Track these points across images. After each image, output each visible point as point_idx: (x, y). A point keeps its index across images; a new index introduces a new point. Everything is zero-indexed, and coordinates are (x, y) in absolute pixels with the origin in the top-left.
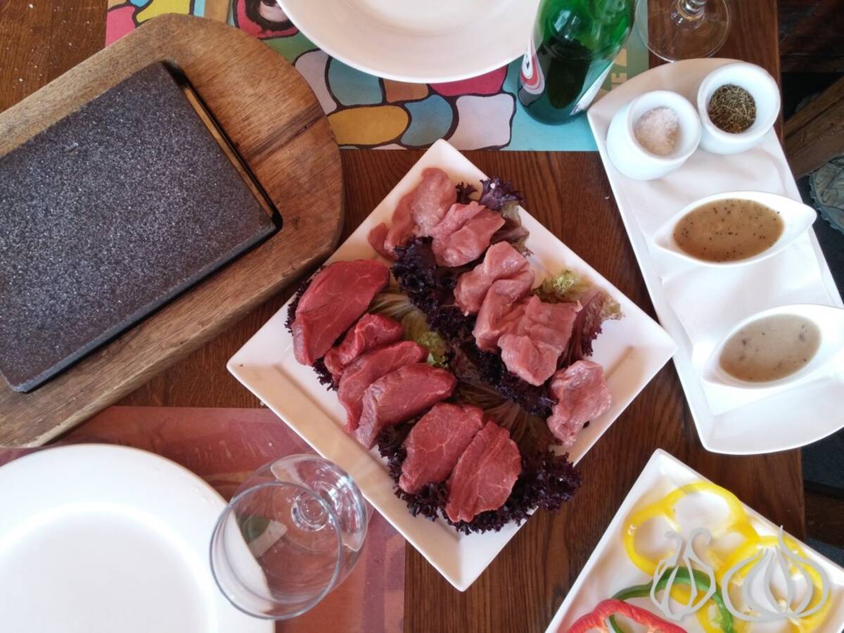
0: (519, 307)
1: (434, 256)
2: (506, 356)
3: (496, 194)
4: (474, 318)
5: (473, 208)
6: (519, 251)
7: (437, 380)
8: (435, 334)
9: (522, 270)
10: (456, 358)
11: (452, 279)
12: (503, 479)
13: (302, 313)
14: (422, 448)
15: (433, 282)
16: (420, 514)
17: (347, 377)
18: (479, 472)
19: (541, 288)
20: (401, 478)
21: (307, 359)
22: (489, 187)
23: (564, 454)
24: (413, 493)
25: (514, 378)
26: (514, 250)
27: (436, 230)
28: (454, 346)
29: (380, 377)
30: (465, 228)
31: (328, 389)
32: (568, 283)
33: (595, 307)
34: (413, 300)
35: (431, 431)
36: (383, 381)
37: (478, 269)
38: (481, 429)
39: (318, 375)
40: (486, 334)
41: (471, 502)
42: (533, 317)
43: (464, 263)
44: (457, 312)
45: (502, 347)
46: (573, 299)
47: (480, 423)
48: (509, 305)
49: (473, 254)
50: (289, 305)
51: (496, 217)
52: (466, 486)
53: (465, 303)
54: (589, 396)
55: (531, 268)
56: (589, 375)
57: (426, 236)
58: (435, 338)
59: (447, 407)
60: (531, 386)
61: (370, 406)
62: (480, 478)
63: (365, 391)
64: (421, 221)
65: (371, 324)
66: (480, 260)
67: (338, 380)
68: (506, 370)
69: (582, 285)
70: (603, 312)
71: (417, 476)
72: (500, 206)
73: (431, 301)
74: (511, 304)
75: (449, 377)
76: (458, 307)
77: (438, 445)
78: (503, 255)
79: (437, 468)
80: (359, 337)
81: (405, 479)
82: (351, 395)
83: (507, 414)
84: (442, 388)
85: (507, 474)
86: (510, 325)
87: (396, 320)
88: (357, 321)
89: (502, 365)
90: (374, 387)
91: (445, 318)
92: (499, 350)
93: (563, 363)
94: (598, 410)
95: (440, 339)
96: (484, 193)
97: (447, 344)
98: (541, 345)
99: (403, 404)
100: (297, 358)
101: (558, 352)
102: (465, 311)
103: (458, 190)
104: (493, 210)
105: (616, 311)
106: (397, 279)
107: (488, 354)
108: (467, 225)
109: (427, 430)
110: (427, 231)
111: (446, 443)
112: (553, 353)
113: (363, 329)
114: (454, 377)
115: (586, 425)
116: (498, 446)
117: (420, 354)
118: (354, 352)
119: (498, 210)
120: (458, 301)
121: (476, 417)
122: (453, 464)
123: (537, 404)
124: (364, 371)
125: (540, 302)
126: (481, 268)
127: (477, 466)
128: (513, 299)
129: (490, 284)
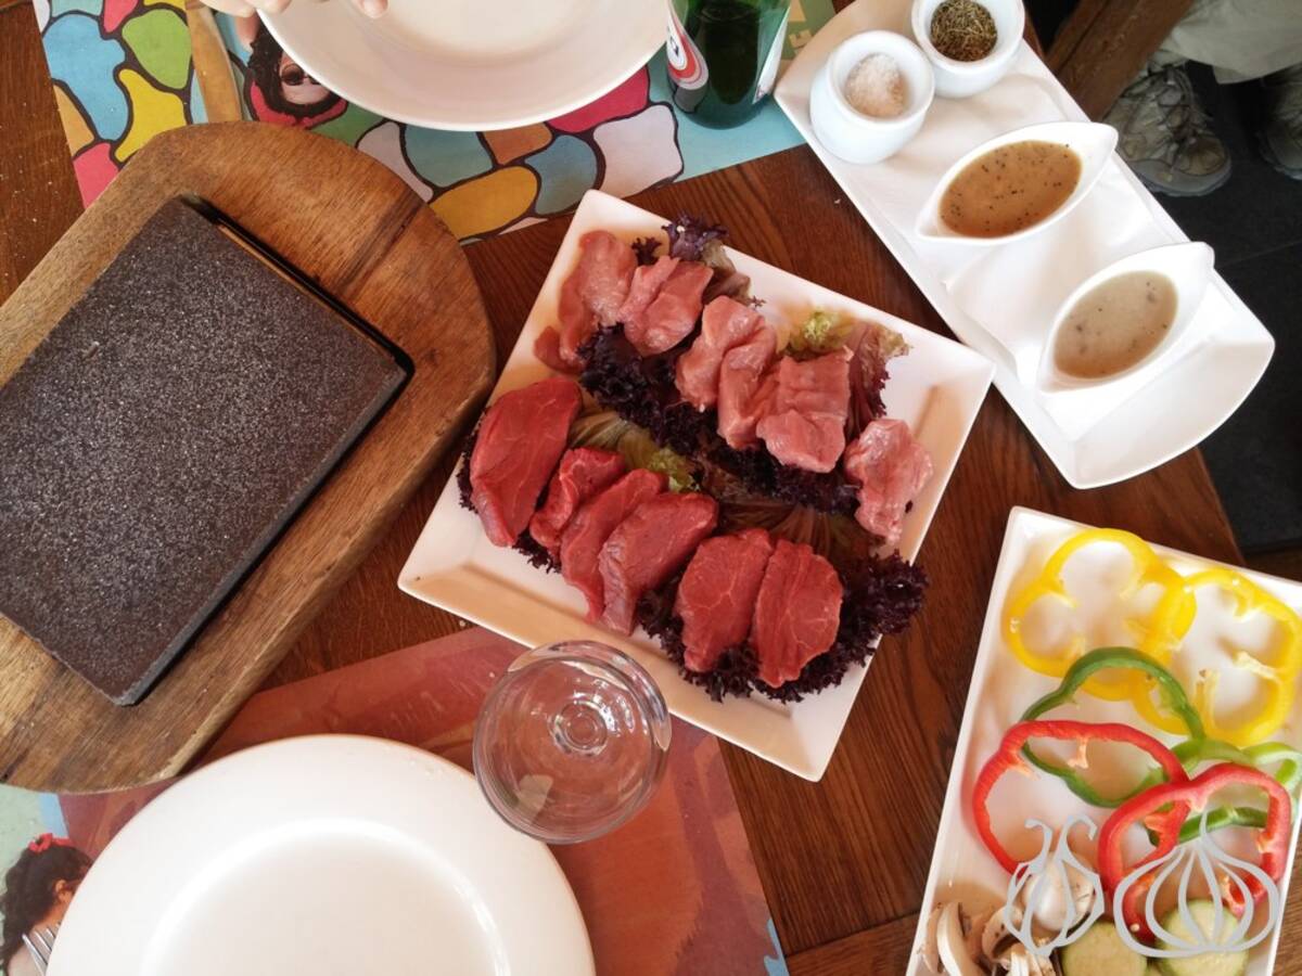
0: (769, 378)
1: (632, 345)
2: (773, 446)
3: (690, 237)
4: (713, 412)
5: (665, 265)
6: (744, 304)
7: (692, 509)
8: (667, 451)
9: (757, 328)
10: (707, 475)
11: (667, 366)
12: (822, 608)
13: (480, 477)
14: (700, 606)
15: (643, 379)
16: (728, 695)
17: (569, 544)
18: (788, 611)
19: (789, 346)
20: (686, 656)
21: (508, 537)
22: (677, 233)
23: (892, 552)
24: (709, 669)
25: (794, 472)
26: (739, 305)
27: (624, 310)
28: (699, 459)
29: (613, 529)
30: (662, 295)
31: (548, 571)
32: (824, 327)
33: (869, 349)
34: (624, 413)
35: (706, 581)
36: (620, 533)
37: (698, 344)
38: (771, 554)
39: (528, 558)
40: (738, 427)
41: (791, 654)
42: (792, 384)
43: (677, 342)
44: (689, 408)
45: (764, 438)
46: (837, 347)
47: (768, 547)
48: (755, 380)
49: (684, 326)
50: (458, 476)
51: (699, 268)
52: (777, 635)
53: (695, 395)
54: (900, 464)
55: (768, 322)
56: (891, 437)
57: (614, 324)
58: (670, 457)
59: (717, 541)
60: (821, 476)
61: (612, 574)
62: (792, 619)
63: (600, 556)
64: (600, 307)
65: (579, 462)
66: (697, 330)
67: (558, 554)
68: (779, 464)
69: (841, 326)
70: (882, 351)
71: (707, 645)
72: (700, 252)
73: (649, 406)
75: (706, 501)
76: (688, 403)
77: (721, 595)
78: (726, 315)
79: (730, 626)
80: (568, 484)
81: (692, 655)
82: (581, 568)
83: (799, 526)
84: (702, 518)
85: (826, 599)
86: (766, 405)
87: (608, 449)
88: (557, 466)
89: (773, 461)
90: (609, 546)
91: (675, 422)
92: (762, 443)
93: (853, 433)
94: (918, 480)
95: (677, 457)
96: (673, 242)
97: (688, 459)
98: (816, 416)
99: (656, 555)
100: (493, 541)
101: (841, 420)
102: (699, 406)
103: (636, 251)
104: (692, 260)
105: (900, 346)
106: (592, 395)
107: (749, 451)
108: (664, 290)
109: (699, 581)
110: (612, 317)
111: (731, 588)
112: (834, 422)
113: (570, 472)
114: (712, 499)
115: (909, 506)
116: (802, 569)
117: (657, 482)
118: (567, 507)
119: (696, 258)
120: (685, 394)
121: (760, 540)
122: (749, 614)
123: (836, 498)
124: (589, 528)
125: (795, 363)
126: (701, 341)
127: (782, 603)
128: (757, 371)
129: (721, 358)
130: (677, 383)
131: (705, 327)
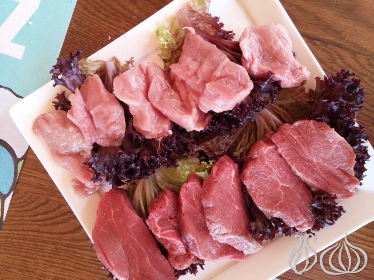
0: (177, 84)
2: (218, 109)
3: (68, 75)
4: (175, 127)
5: (76, 99)
6: (126, 70)
7: (223, 176)
8: (180, 164)
9: (145, 72)
10: (206, 151)
11: (135, 137)
14: (278, 204)
15: (134, 156)
17: (197, 252)
18: (315, 161)
19: (165, 61)
20: (298, 229)
22: (61, 80)
23: (315, 81)
24: (314, 222)
25: (241, 107)
26: (124, 73)
27: (87, 138)
28: (196, 150)
29: (206, 225)
30: (92, 112)
32: (167, 34)
33: (195, 18)
34: (145, 176)
35: (265, 192)
36: (211, 223)
37: (132, 111)
38: (276, 148)
39: (188, 274)
40: (194, 121)
42: (190, 74)
43: (124, 122)
44: (166, 140)
45: (209, 110)
46: (182, 34)
47: (271, 148)
48: (173, 93)
49: (118, 113)
51: (90, 81)
52: (324, 176)
53: (161, 131)
54: (272, 44)
55: (145, 64)
56: (254, 39)
57: (92, 148)
58: (184, 165)
59: (248, 172)
60: (253, 91)
61: (230, 239)
62: (321, 161)
63: (214, 239)
64: (77, 148)
65: (156, 220)
66: (125, 107)
67: (198, 260)
68: (230, 112)
69: (172, 25)
70: (201, 12)
71: (302, 216)
72: (81, 75)
73: (151, 161)
74: (172, 90)
75: (222, 163)
76: (163, 139)
77: (279, 189)
78: (127, 84)
79: (298, 195)
80: (165, 235)
81: (301, 226)
82: (214, 252)
83: (267, 121)
84: (231, 171)
85: (325, 136)
86: (192, 97)
89: (225, 113)
90: (213, 233)
91: (169, 153)
92: (211, 112)
95: (186, 160)
96: (65, 85)
98: (218, 73)
101: (227, 60)
102: (168, 133)
103: (60, 108)
104: (83, 82)
106: (123, 184)
107: (212, 124)
108: (90, 110)
109: (263, 195)
110: (87, 147)
111: (280, 182)
113: (160, 228)
114: (222, 158)
115: (294, 54)
116: (295, 137)
117: (195, 183)
118: (178, 242)
119: (84, 77)
120: (157, 137)
121: (265, 149)
122: (299, 181)
123: (268, 92)
124: (197, 238)
125: (177, 65)
126: (133, 108)
127: (308, 161)
128: (168, 87)
129: (149, 103)
130: (147, 137)
131: (126, 101)
